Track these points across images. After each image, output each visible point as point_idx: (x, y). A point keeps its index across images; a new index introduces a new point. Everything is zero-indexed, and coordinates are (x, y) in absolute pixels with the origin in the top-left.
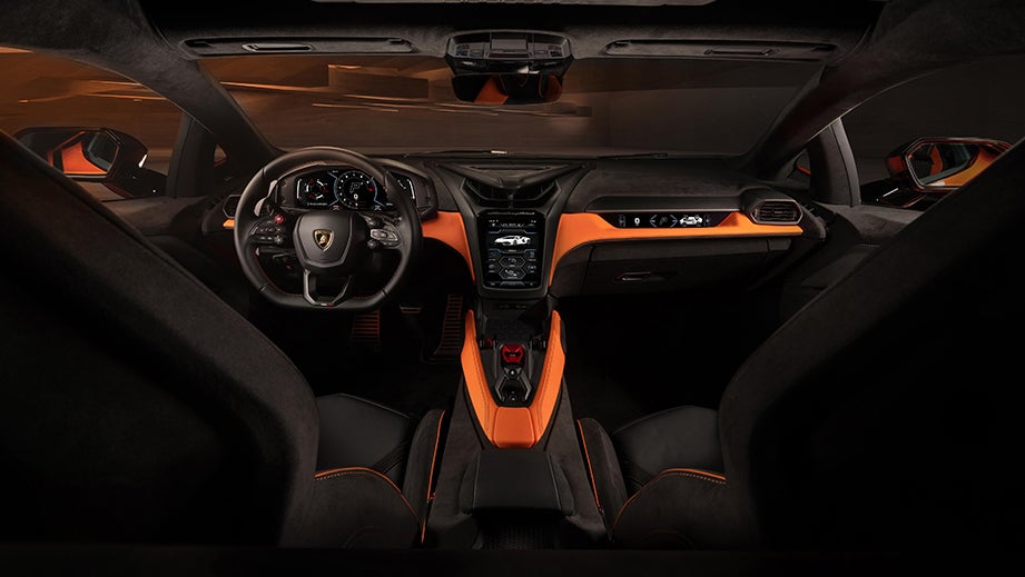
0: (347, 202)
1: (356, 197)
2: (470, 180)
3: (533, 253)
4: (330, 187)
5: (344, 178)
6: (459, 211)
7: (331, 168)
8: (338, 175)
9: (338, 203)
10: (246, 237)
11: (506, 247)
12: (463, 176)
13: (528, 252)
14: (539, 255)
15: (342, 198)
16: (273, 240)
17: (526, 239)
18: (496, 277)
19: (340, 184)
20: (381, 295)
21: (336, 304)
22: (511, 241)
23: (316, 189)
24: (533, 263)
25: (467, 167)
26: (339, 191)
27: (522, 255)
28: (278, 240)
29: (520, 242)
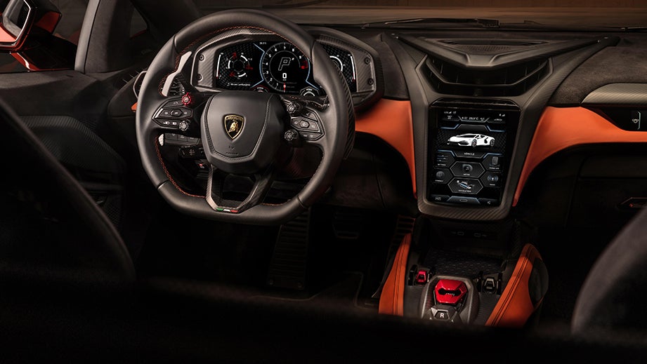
0: (274, 83)
1: (285, 76)
2: (432, 57)
3: (496, 159)
4: (255, 63)
5: (272, 52)
6: (408, 99)
7: (257, 39)
8: (265, 47)
9: (264, 84)
10: (148, 121)
11: (462, 148)
12: (424, 51)
13: (491, 157)
14: (504, 163)
15: (268, 77)
16: (177, 126)
17: (490, 139)
18: (444, 189)
19: (267, 59)
20: (295, 202)
21: (241, 211)
22: (469, 141)
23: (238, 66)
24: (493, 173)
25: (434, 40)
26: (266, 68)
27: (481, 160)
28: (184, 126)
29: (481, 142)
